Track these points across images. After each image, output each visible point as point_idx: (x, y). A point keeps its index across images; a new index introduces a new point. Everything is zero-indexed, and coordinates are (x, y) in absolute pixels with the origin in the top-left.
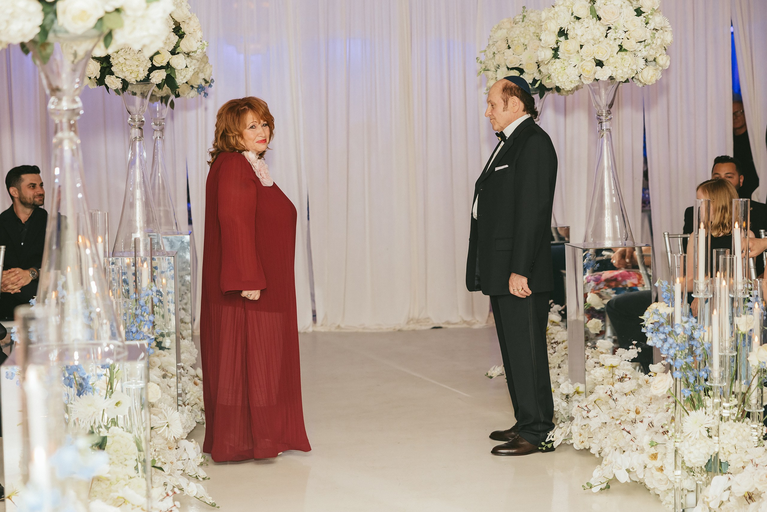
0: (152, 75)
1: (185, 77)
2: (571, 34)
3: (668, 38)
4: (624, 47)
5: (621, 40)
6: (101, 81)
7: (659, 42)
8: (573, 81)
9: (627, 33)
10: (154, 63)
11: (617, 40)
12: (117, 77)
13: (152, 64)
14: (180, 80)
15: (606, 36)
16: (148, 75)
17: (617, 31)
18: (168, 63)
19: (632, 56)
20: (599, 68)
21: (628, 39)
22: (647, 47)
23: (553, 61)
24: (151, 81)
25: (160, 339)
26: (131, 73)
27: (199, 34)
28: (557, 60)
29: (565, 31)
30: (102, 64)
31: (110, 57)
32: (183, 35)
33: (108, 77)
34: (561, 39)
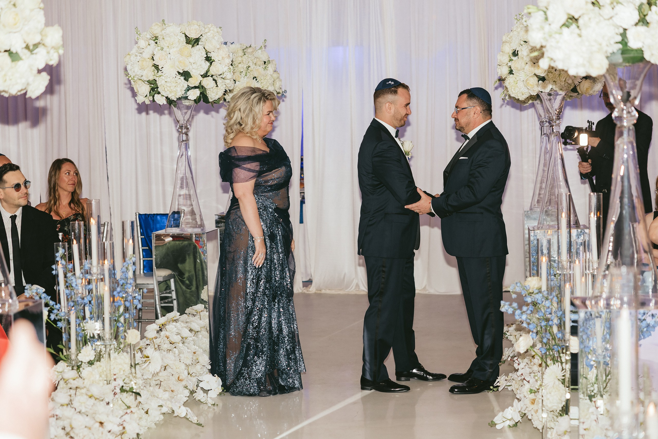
0: (188, 93)
2: (520, 54)
8: (525, 94)
10: (189, 84)
12: (162, 96)
18: (200, 83)
20: (541, 82)
23: (509, 76)
24: (189, 98)
26: (171, 92)
28: (512, 75)
29: (516, 52)
30: (152, 85)
31: (156, 81)
32: (213, 62)
33: (156, 95)
34: (514, 58)
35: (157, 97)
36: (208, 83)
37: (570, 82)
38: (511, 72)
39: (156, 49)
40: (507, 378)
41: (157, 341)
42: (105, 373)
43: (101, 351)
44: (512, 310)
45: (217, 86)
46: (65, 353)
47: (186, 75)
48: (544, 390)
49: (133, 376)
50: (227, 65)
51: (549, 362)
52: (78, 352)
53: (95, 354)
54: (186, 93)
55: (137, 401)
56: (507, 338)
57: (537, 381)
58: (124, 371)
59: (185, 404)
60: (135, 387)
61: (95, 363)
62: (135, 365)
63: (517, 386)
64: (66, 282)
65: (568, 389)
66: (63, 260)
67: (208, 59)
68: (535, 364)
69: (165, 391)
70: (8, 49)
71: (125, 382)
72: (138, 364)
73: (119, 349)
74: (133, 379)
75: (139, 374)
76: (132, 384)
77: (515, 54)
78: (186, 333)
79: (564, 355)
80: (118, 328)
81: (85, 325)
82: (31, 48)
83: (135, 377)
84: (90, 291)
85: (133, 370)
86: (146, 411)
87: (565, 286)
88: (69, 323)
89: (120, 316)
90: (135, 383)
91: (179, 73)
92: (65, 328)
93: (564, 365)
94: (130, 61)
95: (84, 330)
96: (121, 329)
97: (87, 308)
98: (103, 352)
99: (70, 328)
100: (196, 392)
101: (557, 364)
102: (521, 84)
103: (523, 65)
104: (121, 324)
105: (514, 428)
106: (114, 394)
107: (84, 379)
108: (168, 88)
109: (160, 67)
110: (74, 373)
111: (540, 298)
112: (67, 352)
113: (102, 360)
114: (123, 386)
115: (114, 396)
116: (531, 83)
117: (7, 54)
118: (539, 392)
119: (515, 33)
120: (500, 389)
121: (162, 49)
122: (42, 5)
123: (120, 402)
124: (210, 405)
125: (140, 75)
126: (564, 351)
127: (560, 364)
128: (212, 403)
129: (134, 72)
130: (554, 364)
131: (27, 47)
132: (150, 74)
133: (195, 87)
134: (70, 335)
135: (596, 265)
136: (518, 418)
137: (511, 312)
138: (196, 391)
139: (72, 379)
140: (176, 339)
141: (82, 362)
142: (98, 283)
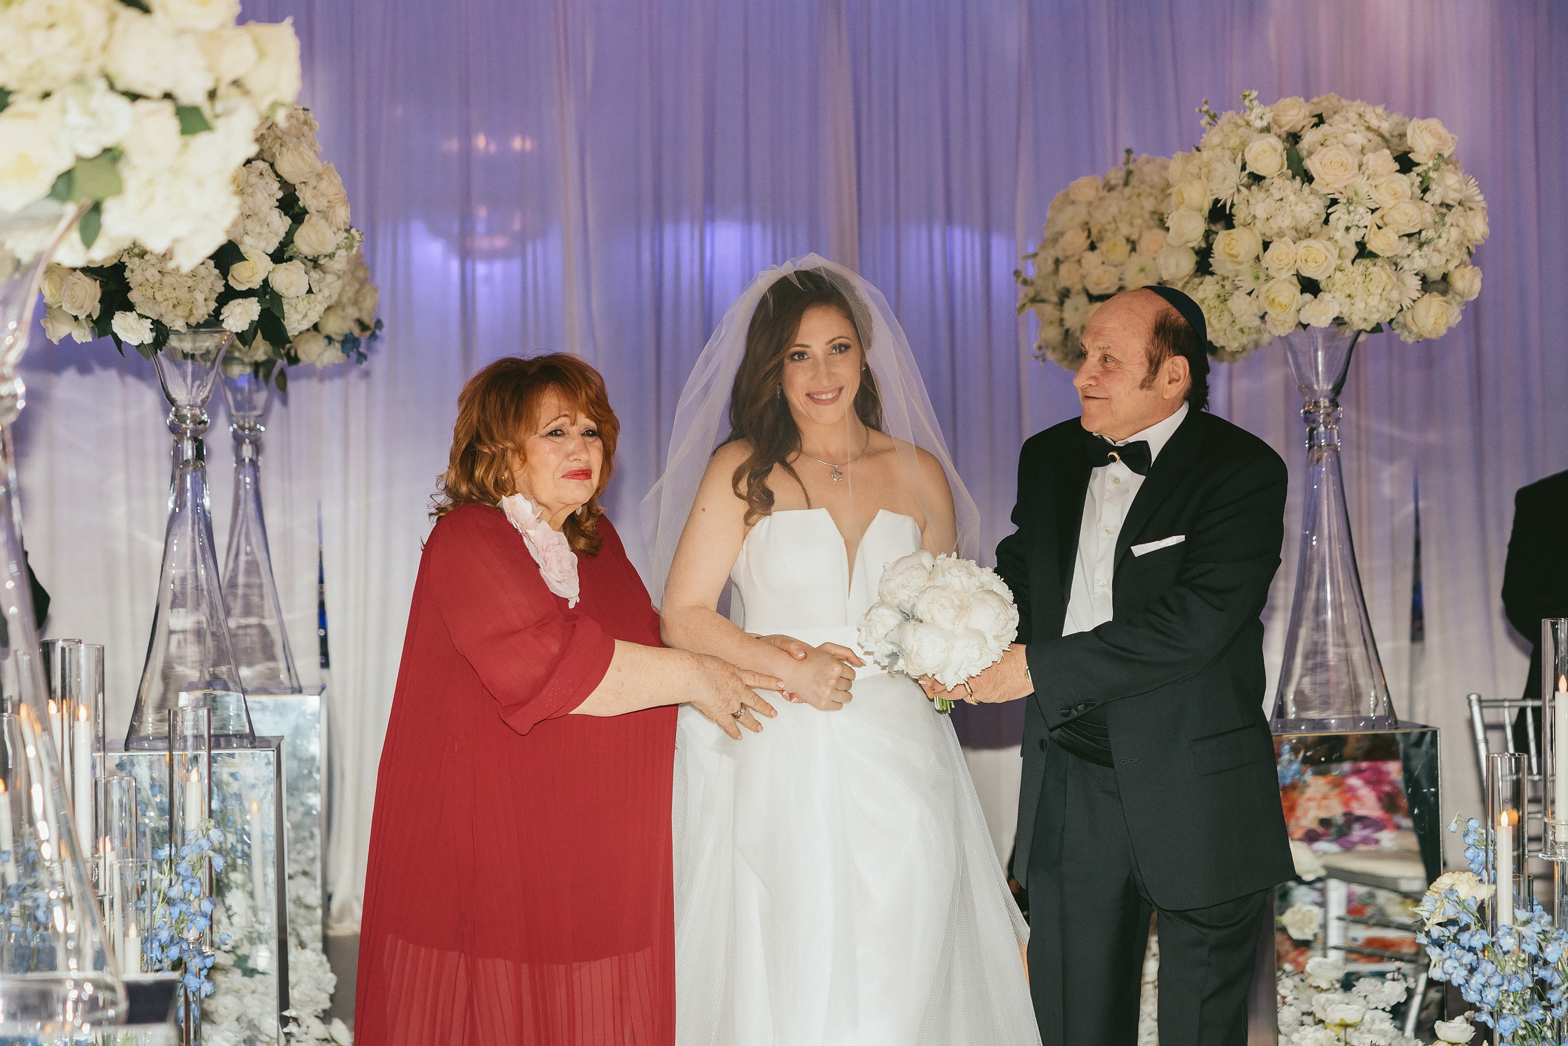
0: (226, 311)
1: (305, 316)
2: (1240, 214)
3: (1478, 227)
4: (1369, 247)
5: (1363, 231)
6: (102, 325)
7: (1454, 233)
8: (1246, 330)
9: (1378, 214)
10: (232, 282)
11: (1353, 231)
12: (142, 316)
13: (227, 286)
14: (295, 322)
15: (1326, 222)
16: (217, 312)
17: (1351, 208)
18: (266, 281)
19: (1390, 269)
20: (1308, 296)
21: (1379, 228)
22: (1425, 248)
23: (1197, 280)
24: (224, 325)
25: (244, 950)
26: (174, 306)
27: (342, 214)
28: (1208, 278)
30: (111, 283)
32: (301, 215)
33: (119, 315)
35: (123, 321)
36: (291, 280)
54: (218, 309)
67: (288, 205)
133: (248, 293)
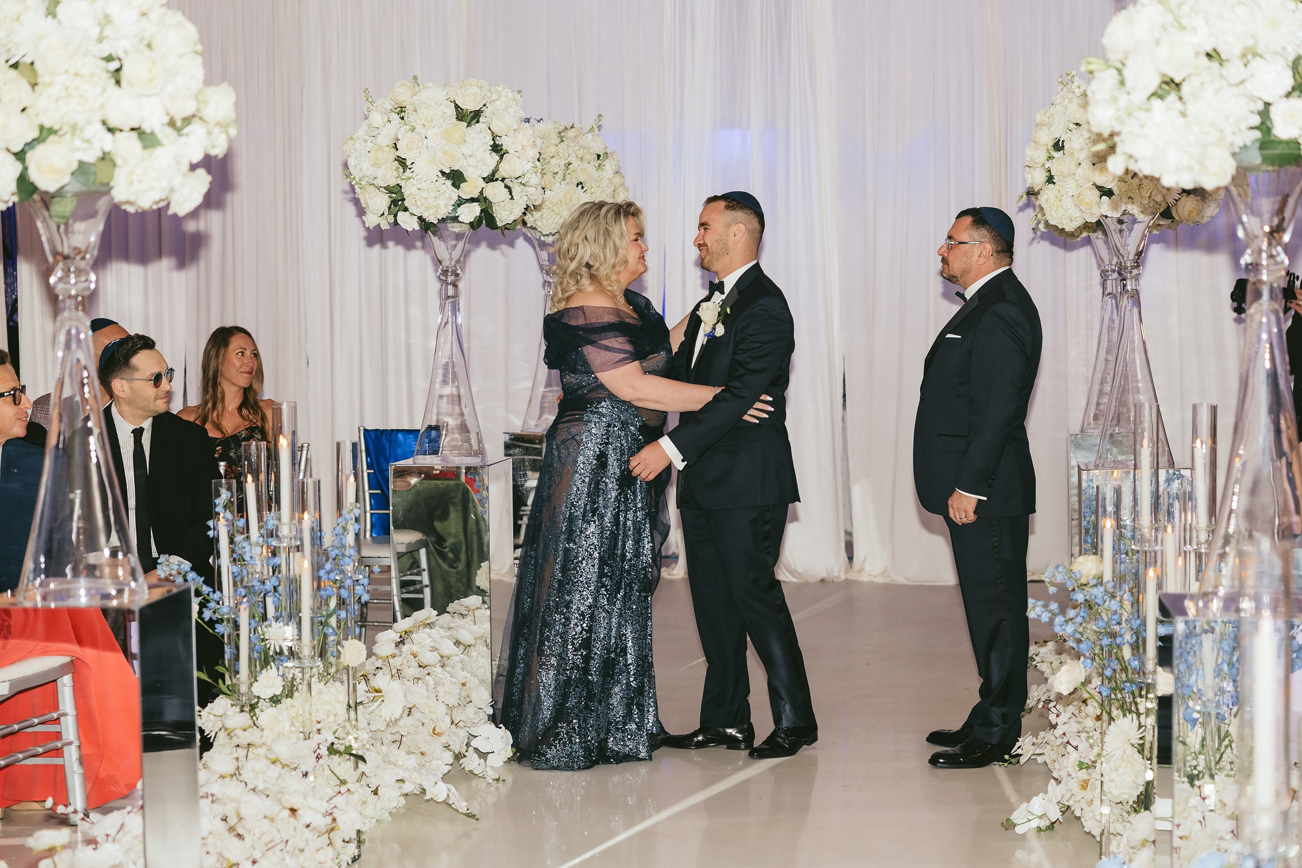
0: (460, 210)
2: (1067, 147)
8: (1075, 219)
10: (461, 194)
12: (412, 214)
13: (459, 196)
18: (481, 193)
20: (1105, 198)
24: (460, 219)
26: (429, 209)
28: (1051, 185)
29: (1060, 143)
30: (394, 195)
31: (401, 187)
32: (505, 153)
33: (400, 214)
34: (1055, 154)
35: (402, 217)
36: (495, 192)
37: (1159, 198)
38: (1050, 180)
39: (402, 129)
40: (1035, 740)
41: (396, 662)
42: (301, 719)
43: (293, 679)
44: (1049, 615)
45: (512, 198)
46: (228, 682)
47: (456, 178)
48: (1104, 764)
49: (351, 724)
50: (531, 160)
51: (1115, 713)
52: (253, 680)
53: (284, 683)
54: (454, 210)
55: (359, 771)
56: (1036, 666)
57: (1092, 746)
58: (335, 716)
59: (446, 778)
60: (354, 745)
61: (284, 700)
62: (356, 704)
63: (1054, 757)
64: (233, 551)
65: (1149, 762)
66: (228, 511)
67: (496, 148)
68: (1087, 715)
69: (409, 753)
70: (136, 125)
71: (337, 735)
72: (361, 703)
73: (326, 676)
74: (351, 731)
75: (362, 723)
76: (351, 740)
77: (1058, 146)
78: (448, 647)
79: (1144, 700)
80: (326, 636)
81: (265, 630)
82: (179, 124)
83: (355, 727)
84: (276, 569)
85: (352, 713)
86: (373, 789)
87: (1146, 574)
88: (237, 626)
89: (329, 616)
90: (356, 739)
91: (443, 173)
92: (229, 636)
93: (1143, 717)
94: (353, 151)
95: (263, 640)
96: (331, 638)
97: (270, 601)
98: (298, 680)
99: (238, 635)
100: (465, 756)
101: (1129, 716)
102: (1068, 202)
103: (1073, 166)
104: (331, 630)
105: (1048, 832)
106: (317, 757)
107: (262, 730)
108: (422, 200)
109: (408, 163)
110: (244, 719)
111: (1100, 595)
112: (231, 680)
113: (296, 694)
114: (333, 744)
115: (318, 761)
116: (1087, 200)
117: (134, 134)
118: (1095, 767)
119: (1059, 108)
120: (1023, 760)
121: (413, 129)
122: (199, 47)
123: (327, 772)
124: (491, 781)
125: (372, 177)
126: (1143, 693)
127: (1135, 716)
128: (494, 778)
129: (361, 170)
130: (1125, 715)
131: (172, 123)
132: (389, 175)
133: (473, 200)
134: (238, 648)
135: (1203, 537)
136: (1055, 814)
137: (1047, 620)
138: (466, 754)
139: (240, 728)
140: (430, 658)
141: (259, 698)
142: (291, 554)
